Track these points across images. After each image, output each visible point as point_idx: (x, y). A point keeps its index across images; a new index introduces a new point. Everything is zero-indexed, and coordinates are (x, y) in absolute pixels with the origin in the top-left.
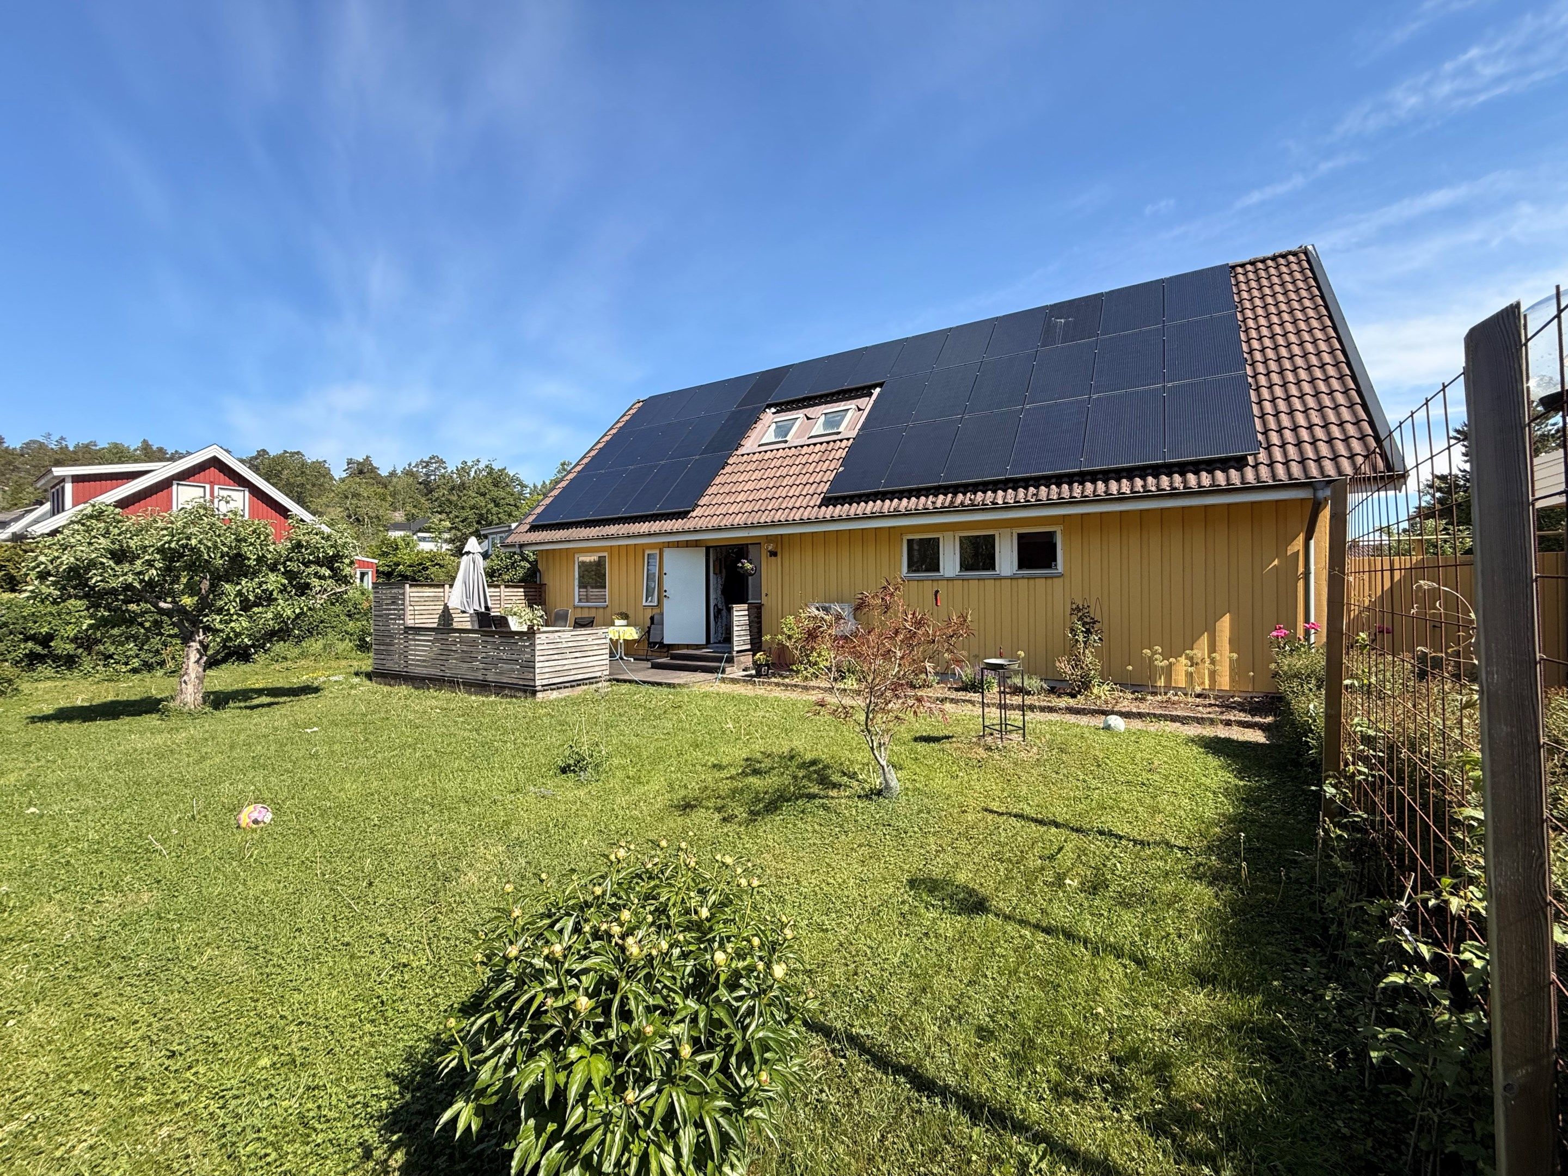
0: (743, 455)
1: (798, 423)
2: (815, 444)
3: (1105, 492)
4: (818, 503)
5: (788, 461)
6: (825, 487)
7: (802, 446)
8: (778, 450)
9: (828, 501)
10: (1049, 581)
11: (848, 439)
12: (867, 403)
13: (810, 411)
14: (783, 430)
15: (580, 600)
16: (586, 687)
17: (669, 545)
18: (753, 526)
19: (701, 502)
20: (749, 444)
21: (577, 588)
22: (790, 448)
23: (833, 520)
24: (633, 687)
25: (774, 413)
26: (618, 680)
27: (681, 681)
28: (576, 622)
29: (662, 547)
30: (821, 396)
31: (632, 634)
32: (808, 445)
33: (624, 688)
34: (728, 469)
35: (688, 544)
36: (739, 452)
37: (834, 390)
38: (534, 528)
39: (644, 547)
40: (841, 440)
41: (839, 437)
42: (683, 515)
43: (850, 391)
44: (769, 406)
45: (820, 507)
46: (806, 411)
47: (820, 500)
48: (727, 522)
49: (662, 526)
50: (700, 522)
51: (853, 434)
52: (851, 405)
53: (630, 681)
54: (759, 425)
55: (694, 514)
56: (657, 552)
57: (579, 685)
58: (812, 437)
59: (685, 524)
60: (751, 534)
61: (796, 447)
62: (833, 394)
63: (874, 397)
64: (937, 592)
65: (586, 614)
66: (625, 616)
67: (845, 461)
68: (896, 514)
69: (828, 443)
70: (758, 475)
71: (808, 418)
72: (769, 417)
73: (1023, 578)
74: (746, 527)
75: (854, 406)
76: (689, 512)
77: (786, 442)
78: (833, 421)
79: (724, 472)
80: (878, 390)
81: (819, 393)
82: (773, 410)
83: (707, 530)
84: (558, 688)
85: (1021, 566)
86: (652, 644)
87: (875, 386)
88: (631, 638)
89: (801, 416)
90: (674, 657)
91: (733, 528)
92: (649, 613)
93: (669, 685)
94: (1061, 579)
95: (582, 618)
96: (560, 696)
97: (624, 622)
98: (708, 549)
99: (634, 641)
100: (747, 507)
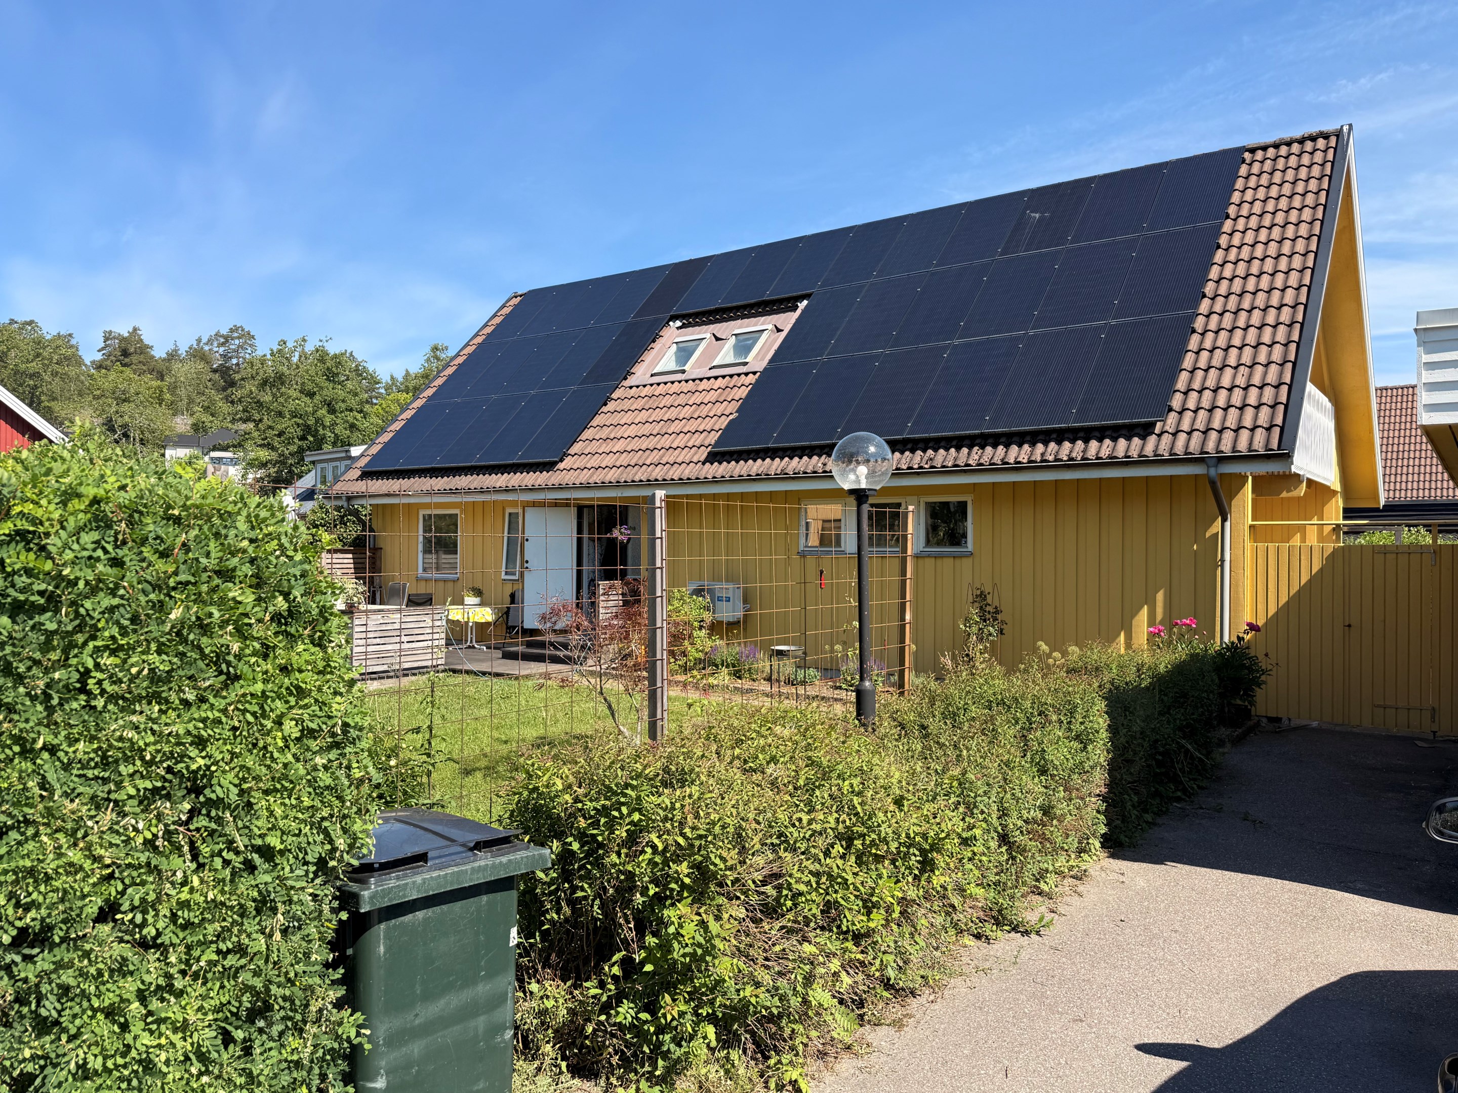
0: (631, 387)
1: (703, 345)
2: (716, 378)
3: (1002, 460)
4: (703, 458)
5: (681, 400)
6: (713, 438)
7: (701, 380)
8: (673, 383)
9: (714, 457)
10: (958, 561)
11: (754, 373)
12: (788, 320)
13: (720, 329)
14: (685, 352)
15: (425, 570)
16: (413, 678)
17: (534, 504)
18: (626, 485)
19: (572, 451)
20: (641, 373)
21: (420, 555)
22: (687, 381)
23: (715, 481)
24: (469, 678)
25: (678, 328)
26: (454, 671)
27: (524, 672)
28: (409, 600)
29: (526, 505)
30: (738, 308)
31: (486, 615)
32: (709, 379)
33: (459, 679)
34: (611, 406)
35: (556, 504)
36: (626, 383)
37: (753, 301)
38: (367, 474)
39: (504, 504)
40: (746, 374)
41: (744, 369)
42: (548, 466)
43: (773, 302)
44: (674, 318)
45: (704, 464)
46: (712, 327)
47: (706, 454)
48: (598, 477)
49: (522, 480)
50: (568, 477)
51: (760, 366)
52: (766, 323)
53: (468, 672)
54: (657, 345)
55: (561, 466)
56: (520, 511)
57: (407, 675)
58: (714, 367)
59: (550, 477)
60: (625, 494)
61: (694, 380)
62: (751, 306)
63: (799, 312)
64: (822, 572)
65: (422, 589)
66: (478, 592)
67: (746, 405)
68: (783, 477)
69: (731, 376)
70: (643, 417)
71: (717, 339)
72: (673, 333)
73: (929, 556)
74: (618, 485)
75: (770, 327)
76: (556, 463)
77: (683, 372)
78: (744, 344)
79: (604, 409)
80: (805, 302)
81: (734, 304)
82: (678, 323)
83: (575, 488)
84: (380, 678)
85: (928, 543)
86: (510, 629)
87: (801, 298)
88: (483, 621)
89: (708, 335)
90: (529, 645)
91: (603, 486)
92: (508, 590)
93: (509, 676)
94: (969, 561)
95: (417, 595)
96: (383, 687)
97: (476, 600)
98: (580, 509)
99: (488, 624)
100: (624, 459)
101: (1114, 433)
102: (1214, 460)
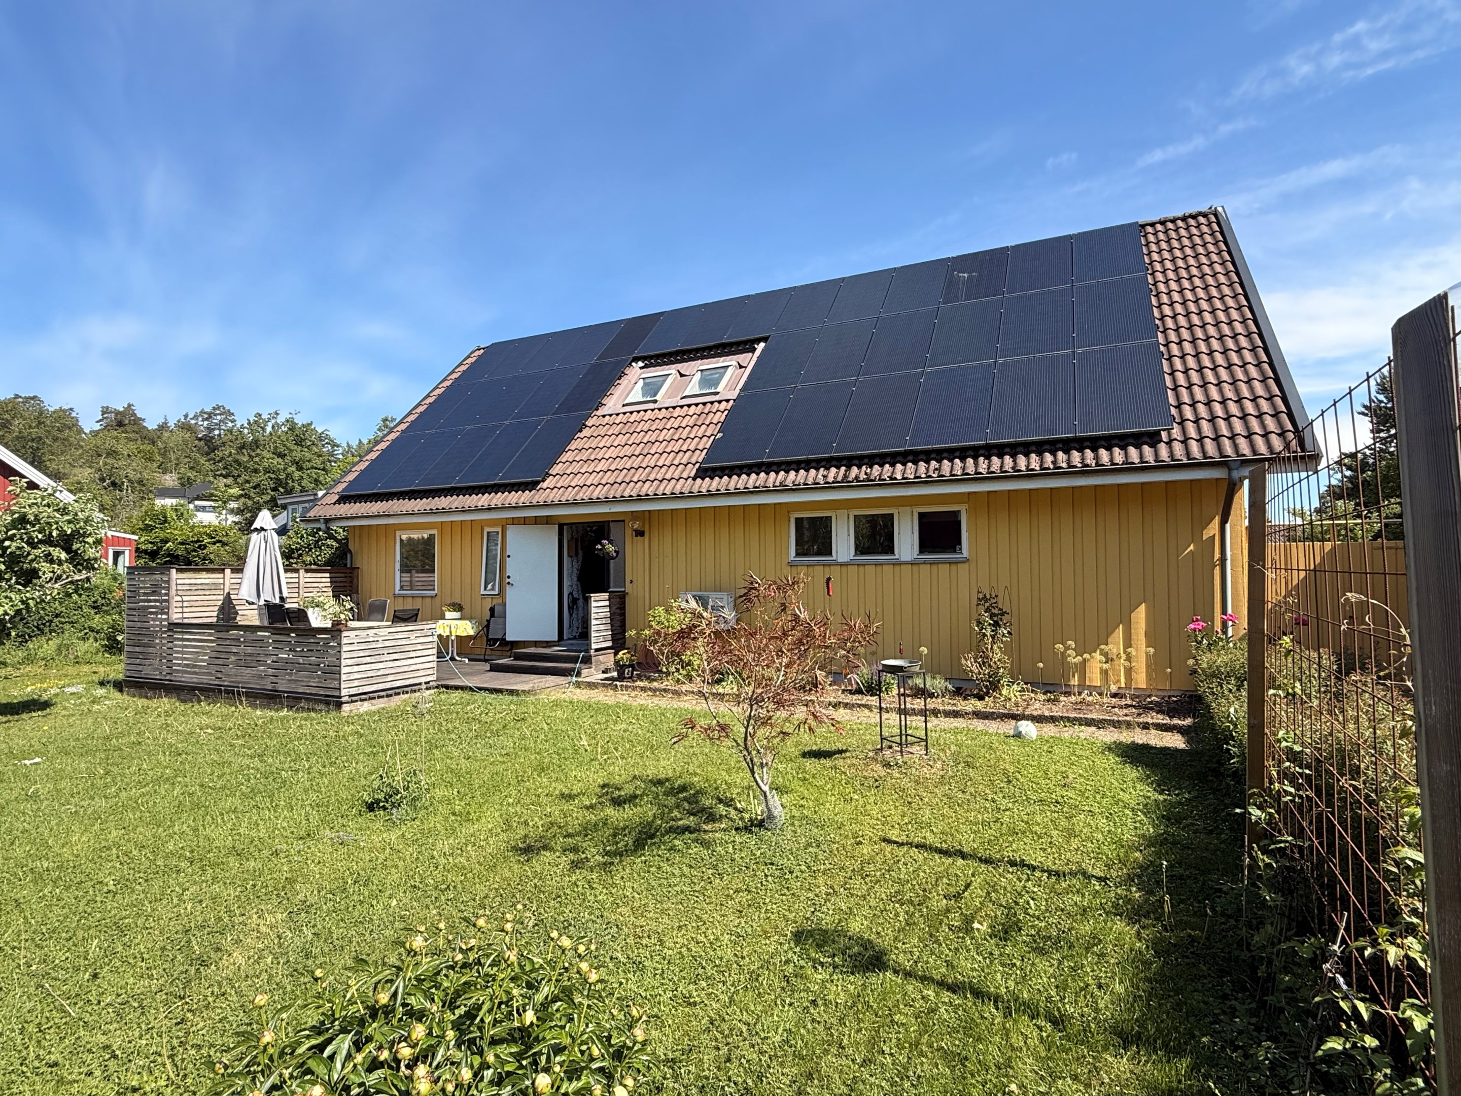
0: (604, 416)
1: (669, 380)
2: (689, 406)
3: (1013, 468)
4: (692, 474)
5: (657, 425)
6: (700, 456)
7: (674, 408)
8: (645, 411)
9: (703, 473)
10: (954, 567)
11: (727, 401)
12: (750, 360)
13: (684, 367)
14: (652, 388)
15: (402, 588)
16: (406, 696)
17: (514, 521)
18: (615, 501)
19: (553, 471)
20: (612, 403)
21: (398, 573)
22: (660, 409)
23: (710, 495)
24: (466, 695)
25: (641, 368)
26: (447, 687)
27: (526, 687)
28: (395, 616)
29: (505, 524)
30: (697, 350)
31: (466, 628)
32: (682, 407)
33: (456, 696)
34: (586, 432)
35: (537, 521)
36: (600, 412)
37: (712, 344)
38: (344, 499)
39: (482, 524)
40: (720, 402)
41: (717, 398)
42: (531, 486)
43: (731, 345)
44: (636, 360)
45: (694, 479)
46: (679, 366)
47: (694, 471)
48: (584, 495)
49: (505, 499)
50: (552, 495)
51: (734, 395)
52: (731, 361)
53: (463, 688)
54: (624, 381)
55: (544, 485)
56: (499, 530)
57: (398, 694)
58: (685, 397)
59: (534, 496)
60: (613, 510)
61: (667, 408)
62: (710, 348)
63: (758, 353)
64: (829, 579)
65: (409, 605)
66: (458, 607)
67: (725, 427)
68: (783, 489)
69: (704, 404)
70: (622, 439)
71: (682, 375)
72: (636, 371)
73: (925, 563)
74: (607, 501)
75: (734, 363)
76: (538, 483)
77: (655, 402)
78: (710, 380)
79: (581, 435)
80: (762, 345)
81: (694, 347)
82: (641, 364)
83: (560, 505)
84: (371, 699)
85: (922, 551)
86: (491, 642)
87: (758, 341)
88: (465, 634)
89: (674, 372)
90: (518, 657)
91: (591, 502)
92: (488, 604)
93: (512, 692)
94: (966, 565)
95: (403, 611)
96: (373, 708)
97: (457, 615)
98: (561, 527)
99: (469, 638)
100: (609, 478)
101: (1124, 441)
102: (1239, 463)
